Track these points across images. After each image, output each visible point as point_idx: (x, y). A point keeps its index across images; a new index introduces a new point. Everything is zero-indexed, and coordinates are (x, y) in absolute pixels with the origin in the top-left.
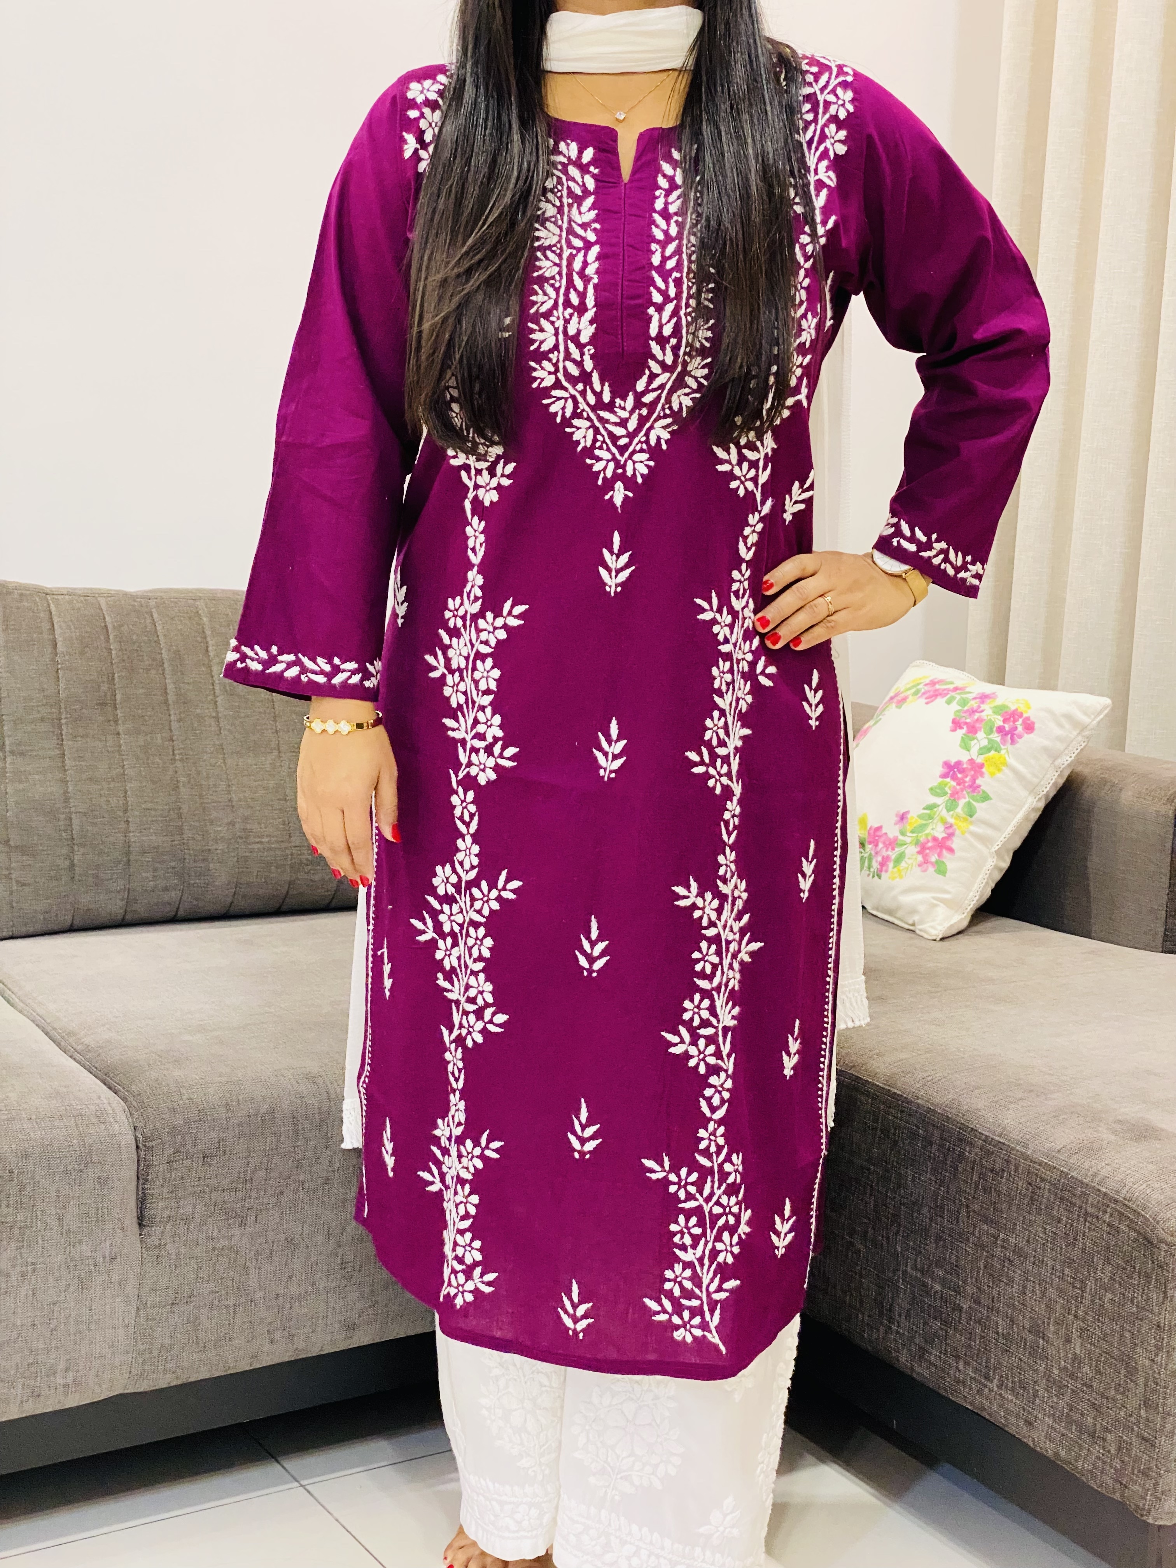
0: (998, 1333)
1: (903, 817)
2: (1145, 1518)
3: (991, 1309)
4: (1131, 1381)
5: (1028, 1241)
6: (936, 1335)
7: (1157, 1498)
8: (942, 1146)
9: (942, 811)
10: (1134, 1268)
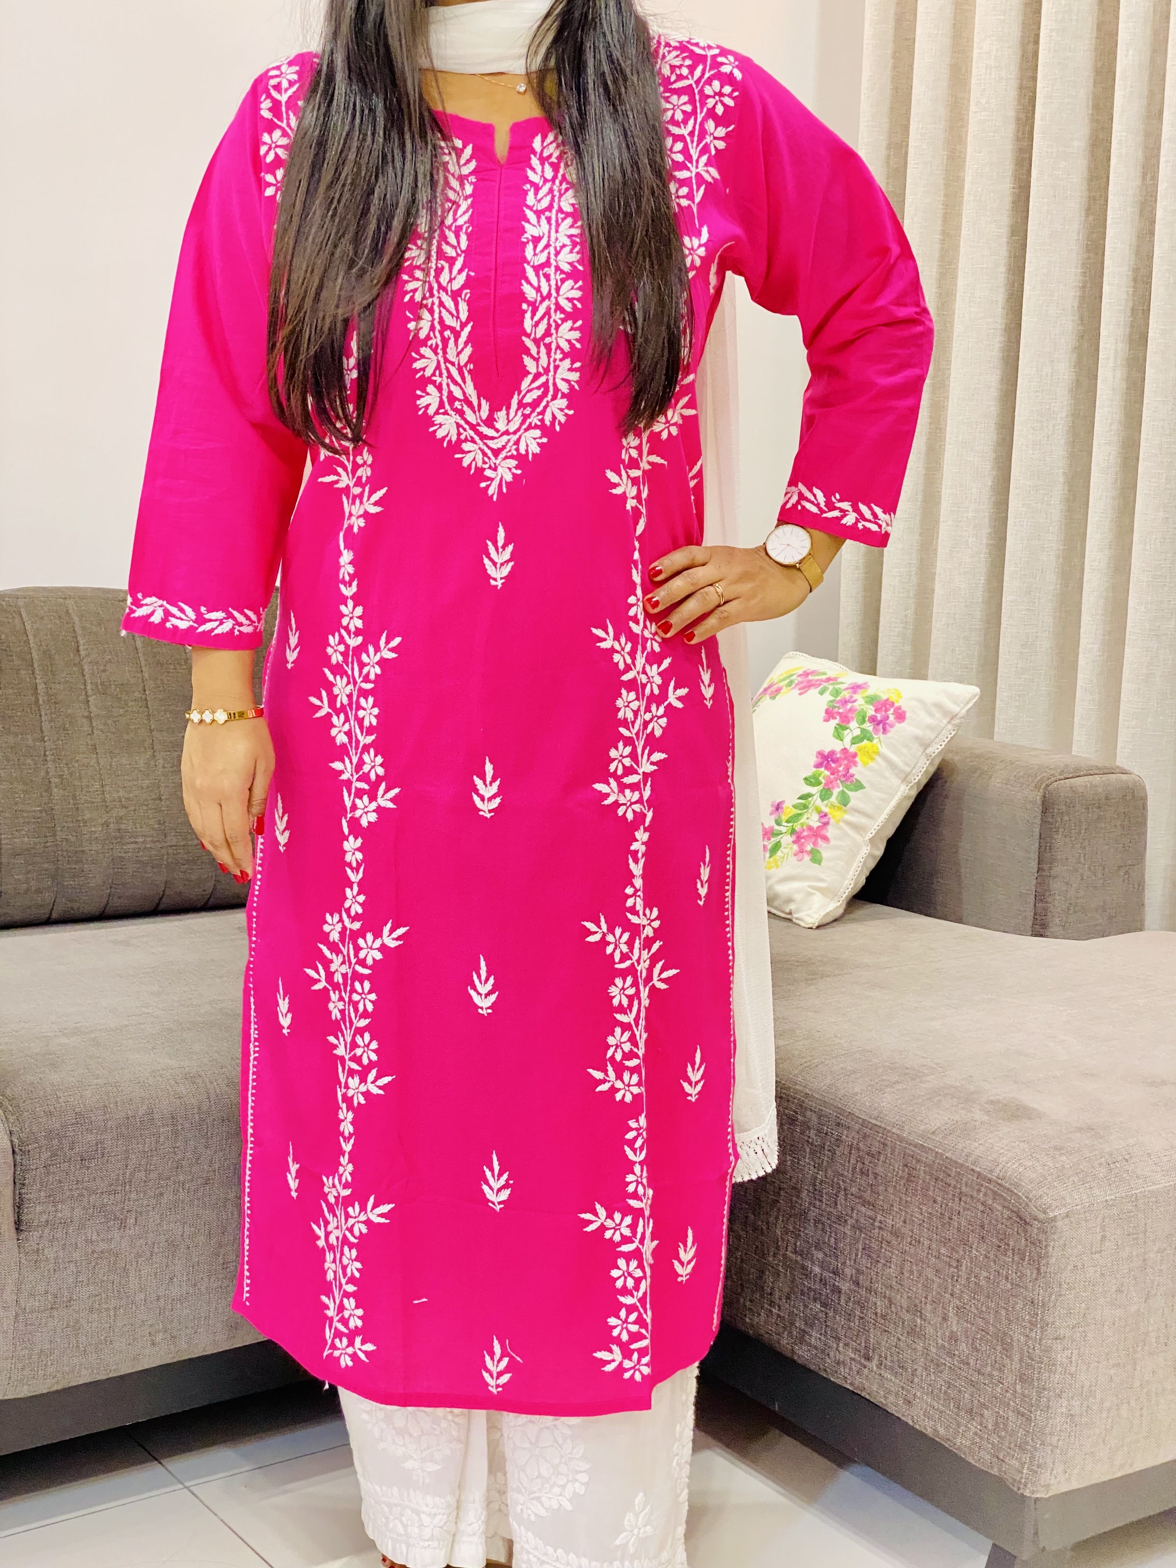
0: (876, 1314)
1: (778, 807)
2: (1021, 1491)
3: (869, 1290)
4: (1006, 1355)
5: (905, 1222)
6: (815, 1317)
7: (1032, 1470)
8: (819, 1131)
9: (816, 801)
10: (1008, 1245)
